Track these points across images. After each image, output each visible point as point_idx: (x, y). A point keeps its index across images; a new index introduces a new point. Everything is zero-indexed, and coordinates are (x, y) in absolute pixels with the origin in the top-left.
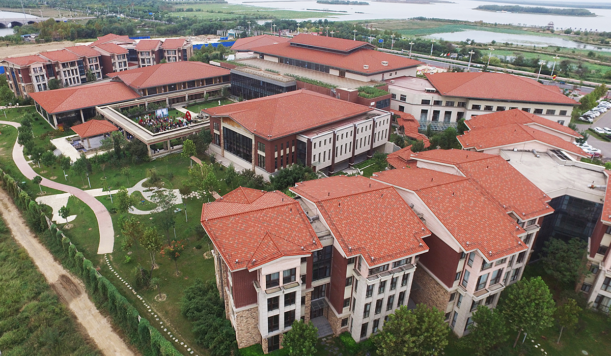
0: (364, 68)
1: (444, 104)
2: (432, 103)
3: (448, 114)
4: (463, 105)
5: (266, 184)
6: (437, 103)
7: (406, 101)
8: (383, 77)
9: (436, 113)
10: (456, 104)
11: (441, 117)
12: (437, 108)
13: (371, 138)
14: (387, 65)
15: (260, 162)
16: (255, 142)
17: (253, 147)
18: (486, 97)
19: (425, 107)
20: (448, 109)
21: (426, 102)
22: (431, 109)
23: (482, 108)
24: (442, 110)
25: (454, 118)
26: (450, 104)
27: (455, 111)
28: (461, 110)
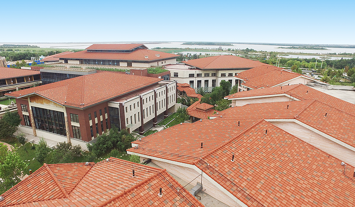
0: (145, 58)
1: (203, 75)
2: (195, 76)
3: (206, 81)
4: (214, 75)
5: (85, 153)
6: (198, 75)
7: (179, 77)
8: (158, 64)
9: (199, 82)
10: (210, 75)
11: (203, 85)
12: (199, 79)
14: (159, 56)
15: (75, 134)
16: (67, 114)
17: (66, 120)
18: (228, 68)
19: (192, 79)
20: (206, 79)
21: (191, 76)
22: (195, 80)
23: (227, 75)
24: (203, 80)
25: (210, 84)
26: (207, 75)
27: (210, 79)
28: (214, 78)
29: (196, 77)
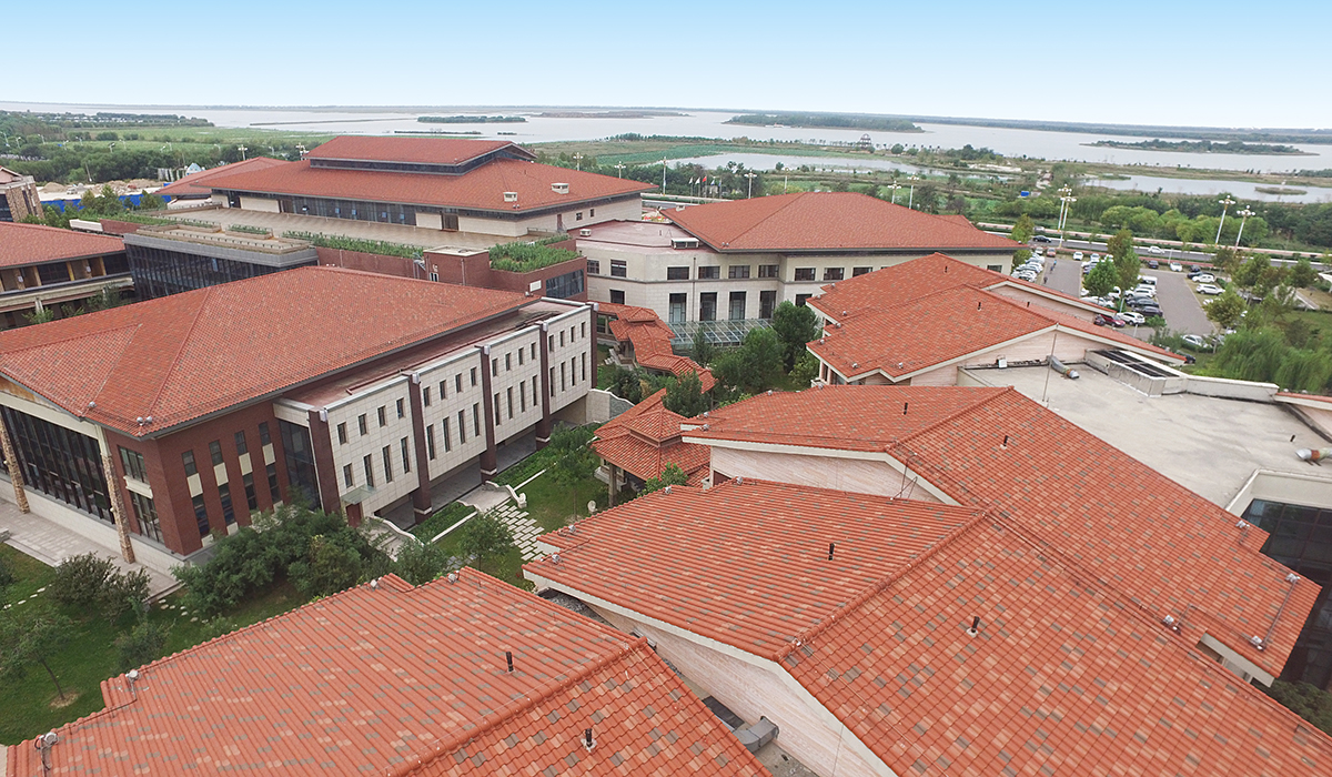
0: (507, 199)
1: (724, 273)
2: (694, 274)
3: (738, 298)
4: (771, 272)
6: (707, 273)
7: (628, 277)
8: (560, 223)
9: (708, 300)
10: (754, 273)
11: (723, 310)
12: (708, 287)
13: (539, 384)
14: (566, 191)
16: (110, 447)
17: (107, 468)
18: (825, 246)
19: (678, 288)
20: (737, 287)
21: (677, 274)
22: (693, 291)
23: (819, 276)
24: (723, 290)
25: (753, 308)
26: (739, 274)
27: (753, 290)
28: (768, 285)
29: (697, 278)
